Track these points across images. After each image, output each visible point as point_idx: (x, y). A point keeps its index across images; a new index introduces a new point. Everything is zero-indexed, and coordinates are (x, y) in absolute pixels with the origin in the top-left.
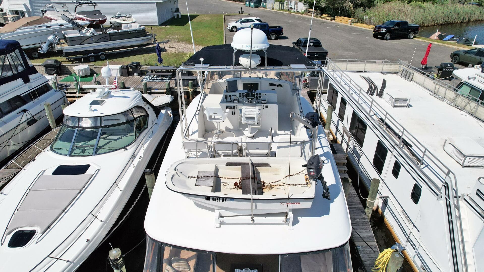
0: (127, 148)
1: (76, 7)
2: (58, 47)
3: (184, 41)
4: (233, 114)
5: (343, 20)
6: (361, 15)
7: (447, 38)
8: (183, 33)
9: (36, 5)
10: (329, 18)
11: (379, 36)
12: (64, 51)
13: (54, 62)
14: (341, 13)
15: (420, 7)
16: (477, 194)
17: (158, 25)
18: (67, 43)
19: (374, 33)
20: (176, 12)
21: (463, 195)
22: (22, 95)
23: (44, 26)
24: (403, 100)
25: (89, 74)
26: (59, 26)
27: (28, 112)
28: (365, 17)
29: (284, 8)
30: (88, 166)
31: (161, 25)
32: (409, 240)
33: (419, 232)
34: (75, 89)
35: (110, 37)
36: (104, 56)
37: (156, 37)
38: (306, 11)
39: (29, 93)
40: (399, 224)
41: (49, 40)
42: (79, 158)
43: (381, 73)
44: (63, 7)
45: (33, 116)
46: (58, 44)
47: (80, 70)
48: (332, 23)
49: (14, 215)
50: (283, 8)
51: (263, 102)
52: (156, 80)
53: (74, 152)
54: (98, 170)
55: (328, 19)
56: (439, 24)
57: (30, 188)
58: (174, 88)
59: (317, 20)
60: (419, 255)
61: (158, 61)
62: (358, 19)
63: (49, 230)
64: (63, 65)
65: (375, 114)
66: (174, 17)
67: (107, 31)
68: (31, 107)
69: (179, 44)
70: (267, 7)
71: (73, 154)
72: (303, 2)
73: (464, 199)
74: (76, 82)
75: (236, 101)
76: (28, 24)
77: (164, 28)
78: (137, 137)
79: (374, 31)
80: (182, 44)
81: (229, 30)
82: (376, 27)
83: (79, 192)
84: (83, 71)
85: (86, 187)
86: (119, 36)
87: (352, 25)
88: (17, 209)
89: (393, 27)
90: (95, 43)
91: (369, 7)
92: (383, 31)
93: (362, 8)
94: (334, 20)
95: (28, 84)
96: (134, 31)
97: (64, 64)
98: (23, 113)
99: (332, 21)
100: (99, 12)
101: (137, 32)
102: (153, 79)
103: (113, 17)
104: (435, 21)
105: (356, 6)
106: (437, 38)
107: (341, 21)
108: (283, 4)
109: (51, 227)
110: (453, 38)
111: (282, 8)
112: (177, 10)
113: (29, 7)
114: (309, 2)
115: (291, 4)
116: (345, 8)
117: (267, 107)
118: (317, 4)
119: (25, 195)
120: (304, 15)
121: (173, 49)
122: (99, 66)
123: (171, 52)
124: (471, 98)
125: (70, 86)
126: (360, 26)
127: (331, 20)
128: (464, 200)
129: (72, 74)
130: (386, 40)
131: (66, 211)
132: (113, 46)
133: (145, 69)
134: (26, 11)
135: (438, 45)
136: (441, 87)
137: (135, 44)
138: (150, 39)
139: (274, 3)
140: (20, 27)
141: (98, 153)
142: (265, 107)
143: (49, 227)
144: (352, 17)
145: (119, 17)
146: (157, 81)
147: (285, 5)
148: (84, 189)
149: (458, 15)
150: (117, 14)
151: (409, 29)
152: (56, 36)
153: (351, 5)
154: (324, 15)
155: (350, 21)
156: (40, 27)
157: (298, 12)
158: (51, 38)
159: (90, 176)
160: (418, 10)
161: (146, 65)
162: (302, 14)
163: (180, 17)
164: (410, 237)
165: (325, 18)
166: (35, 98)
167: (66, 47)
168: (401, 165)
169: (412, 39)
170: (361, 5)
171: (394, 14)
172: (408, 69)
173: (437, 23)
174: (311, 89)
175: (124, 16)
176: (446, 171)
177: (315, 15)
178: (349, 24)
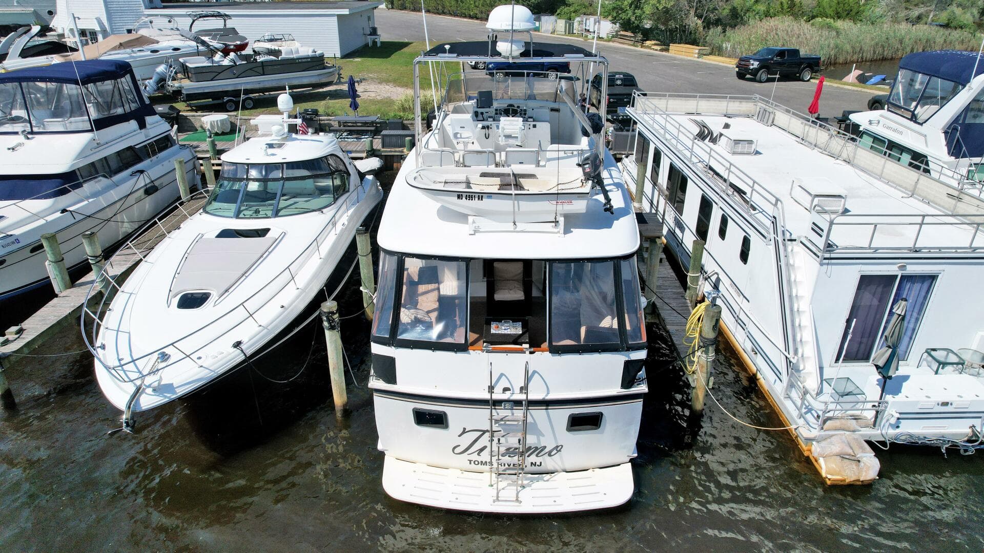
0: (324, 210)
1: (194, 21)
2: (173, 85)
3: (390, 82)
4: (487, 137)
5: (684, 50)
6: (717, 40)
7: (873, 80)
8: (387, 69)
9: (118, 19)
10: (659, 48)
11: (748, 76)
12: (184, 92)
13: (169, 109)
14: (681, 39)
15: (829, 27)
16: (813, 229)
17: (338, 55)
18: (188, 78)
19: (737, 69)
20: (370, 35)
21: (799, 237)
22: (136, 147)
23: (148, 50)
24: (746, 142)
25: (228, 130)
26: (172, 51)
27: (146, 173)
28: (724, 45)
29: (575, 32)
30: (267, 230)
31: (345, 56)
32: (739, 321)
33: (749, 301)
34: (207, 151)
35: (263, 69)
36: (252, 102)
37: (341, 72)
38: (615, 36)
39: (145, 146)
40: (730, 307)
41: (157, 73)
42: (251, 220)
43: (725, 116)
44: (170, 21)
45: (152, 182)
46: (174, 79)
47: (214, 121)
48: (663, 56)
49: (175, 279)
50: (573, 31)
51: (530, 120)
52: (346, 139)
53: (242, 213)
54: (283, 234)
55: (656, 50)
56: (866, 58)
57: (188, 252)
58: (379, 150)
59: (636, 51)
60: (750, 337)
61: (351, 107)
62: (713, 49)
63: (227, 294)
64: (183, 116)
65: (700, 161)
66: (367, 45)
67: (258, 58)
68: (150, 167)
69: (381, 87)
70: (543, 29)
71: (241, 215)
72: (610, 18)
73: (801, 242)
74: (210, 139)
75: (492, 119)
76: (121, 45)
77: (351, 61)
78: (335, 200)
79: (737, 67)
80: (387, 87)
81: (471, 66)
82: (741, 60)
83: (262, 256)
84: (219, 123)
85: (270, 250)
86: (279, 67)
87: (700, 60)
88: (178, 272)
89: (772, 59)
90: (237, 78)
91: (733, 26)
92: (754, 66)
93: (720, 28)
94: (667, 50)
95: (143, 130)
96: (304, 58)
97: (184, 114)
98: (138, 174)
99: (664, 53)
100: (233, 30)
101: (309, 62)
102: (341, 138)
103: (259, 41)
104: (859, 54)
105: (708, 24)
106: (856, 81)
107: (681, 52)
108: (573, 23)
109: (230, 291)
110: (884, 80)
111: (570, 31)
112: (374, 32)
113: (103, 22)
114: (621, 18)
115: (588, 24)
116: (688, 28)
117: (534, 126)
118: (636, 22)
119: (184, 260)
120: (611, 44)
121: (373, 95)
122: (246, 117)
123: (369, 98)
124: (847, 137)
125: (197, 147)
126: (715, 61)
127: (662, 50)
128: (801, 244)
129: (197, 130)
130: (760, 82)
131: (247, 275)
132: (268, 85)
133: (326, 122)
134: (99, 29)
135: (854, 90)
136: (811, 128)
137: (306, 81)
138: (331, 74)
139: (556, 21)
140: (108, 51)
141: (279, 214)
142: (532, 126)
143: (227, 291)
144: (700, 44)
145: (271, 40)
146: (349, 140)
147: (576, 25)
148: (267, 253)
149: (901, 43)
150: (267, 34)
151: (801, 64)
152: (171, 66)
153: (700, 22)
154: (648, 43)
155: (697, 51)
156: (140, 51)
157: (600, 38)
158: (161, 69)
159: (273, 240)
160: (825, 33)
161: (329, 115)
162: (609, 41)
163: (379, 45)
164: (740, 317)
165: (652, 48)
166: (154, 155)
167: (187, 85)
168: (728, 217)
169: (808, 81)
170: (718, 22)
171: (776, 37)
172: (767, 107)
173: (862, 58)
174: (615, 152)
175: (278, 39)
176: (773, 200)
177: (632, 43)
178: (695, 57)
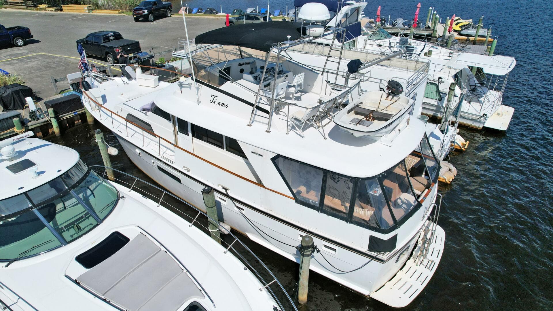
5: (75, 8)
7: (194, 11)
10: (53, 9)
11: (140, 19)
19: (135, 16)
55: (52, 11)
59: (31, 13)
71: (68, 239)
75: (267, 79)
87: (91, 13)
89: (152, 7)
92: (145, 13)
94: (61, 10)
99: (59, 12)
107: (73, 10)
110: (198, 10)
120: (5, 10)
126: (103, 13)
127: (56, 10)
130: (151, 21)
151: (164, 8)
154: (40, 6)
155: (85, 8)
165: (46, 9)
169: (170, 16)
177: (25, 7)
178: (87, 12)
